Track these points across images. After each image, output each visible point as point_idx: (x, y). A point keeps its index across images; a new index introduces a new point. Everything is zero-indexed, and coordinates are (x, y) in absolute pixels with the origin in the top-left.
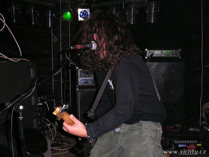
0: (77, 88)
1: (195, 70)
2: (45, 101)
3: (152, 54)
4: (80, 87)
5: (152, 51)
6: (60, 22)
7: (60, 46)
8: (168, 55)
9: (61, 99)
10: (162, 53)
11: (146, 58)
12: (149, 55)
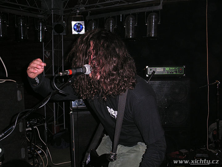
0: (71, 111)
1: (200, 88)
2: (35, 125)
3: (154, 72)
4: (74, 110)
5: (153, 69)
6: (52, 36)
7: (52, 62)
8: (171, 73)
9: (54, 120)
10: (164, 70)
11: (147, 76)
12: (150, 73)
